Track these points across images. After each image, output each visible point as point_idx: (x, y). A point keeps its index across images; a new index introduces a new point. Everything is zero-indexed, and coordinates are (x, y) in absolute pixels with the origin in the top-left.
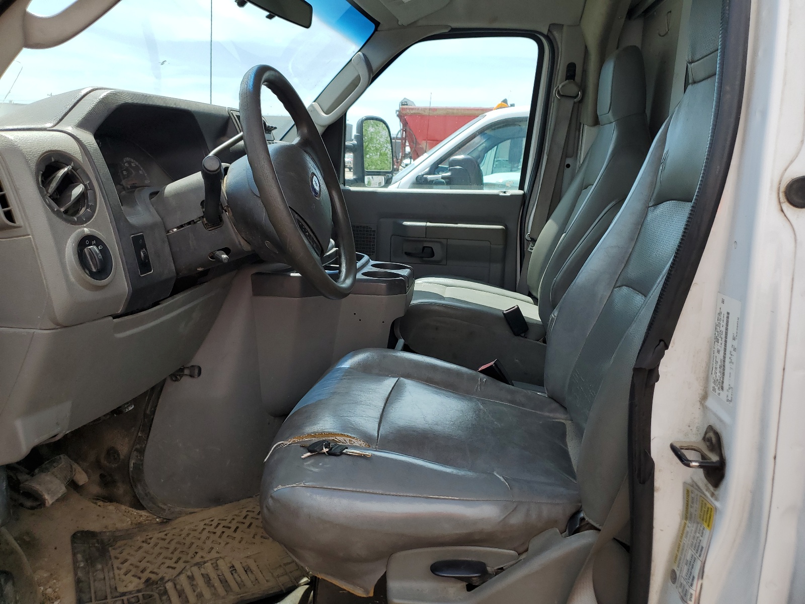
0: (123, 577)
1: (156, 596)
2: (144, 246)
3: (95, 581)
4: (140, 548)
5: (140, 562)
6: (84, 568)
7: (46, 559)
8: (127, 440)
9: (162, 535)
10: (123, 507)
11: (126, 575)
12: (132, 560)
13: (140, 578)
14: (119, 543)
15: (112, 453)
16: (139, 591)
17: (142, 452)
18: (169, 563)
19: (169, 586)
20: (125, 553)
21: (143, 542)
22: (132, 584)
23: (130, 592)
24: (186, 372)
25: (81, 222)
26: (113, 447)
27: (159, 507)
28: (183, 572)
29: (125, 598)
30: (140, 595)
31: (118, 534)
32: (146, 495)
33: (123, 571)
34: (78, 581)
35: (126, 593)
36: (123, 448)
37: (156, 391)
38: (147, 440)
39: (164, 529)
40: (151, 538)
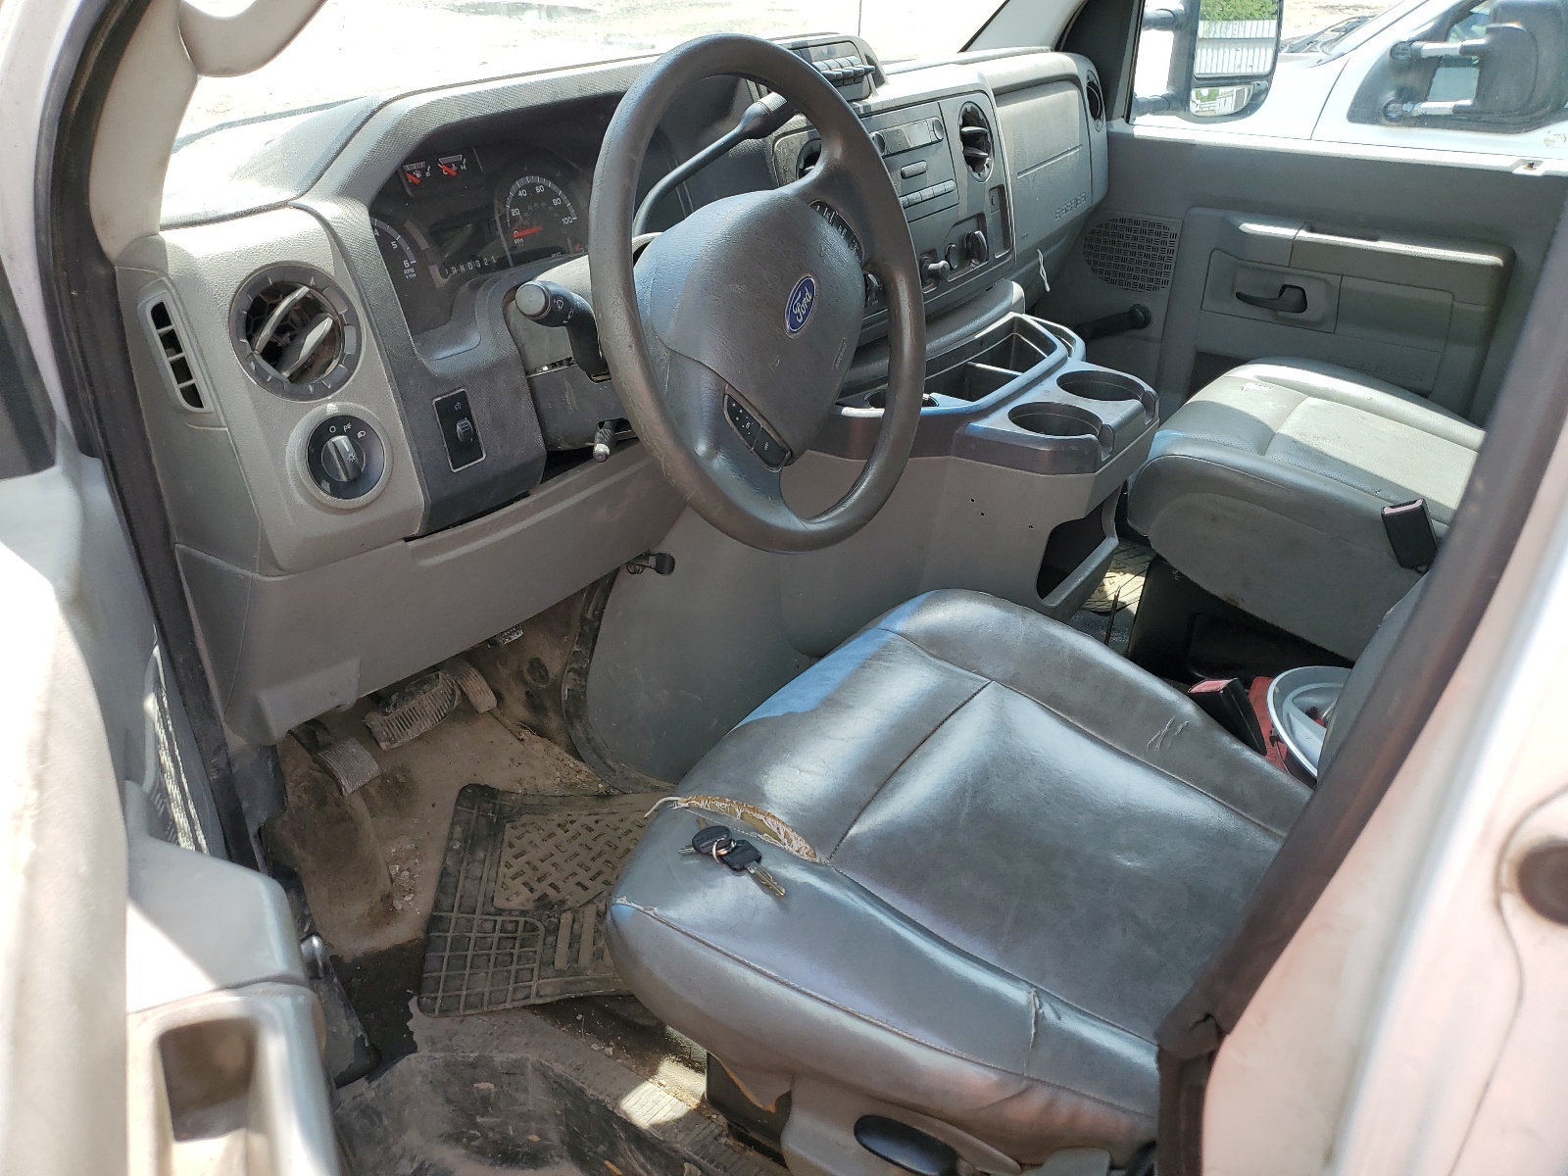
0: (508, 881)
1: (542, 929)
2: (466, 413)
3: (466, 878)
4: (551, 835)
5: (542, 861)
6: (458, 852)
7: (416, 821)
8: (558, 652)
9: (590, 821)
10: (557, 750)
11: (514, 879)
12: (533, 855)
13: (532, 890)
14: (526, 818)
15: (537, 666)
16: (523, 913)
17: (583, 674)
18: (583, 876)
19: (566, 919)
20: (524, 840)
21: (559, 825)
22: (518, 898)
23: (510, 912)
24: (652, 561)
25: (323, 393)
26: (537, 659)
27: (605, 763)
28: (595, 901)
29: (499, 919)
30: (522, 920)
31: (529, 800)
32: (589, 741)
33: (513, 871)
34: (444, 873)
35: (503, 910)
36: (554, 663)
37: (605, 585)
38: (591, 657)
39: (597, 810)
40: (572, 822)
